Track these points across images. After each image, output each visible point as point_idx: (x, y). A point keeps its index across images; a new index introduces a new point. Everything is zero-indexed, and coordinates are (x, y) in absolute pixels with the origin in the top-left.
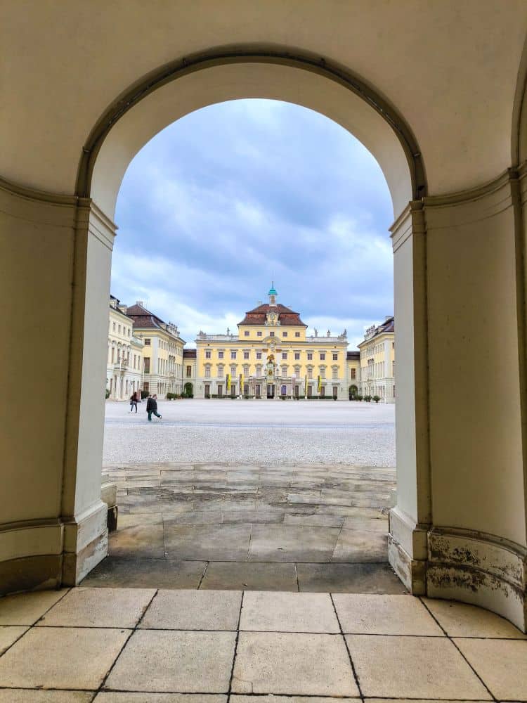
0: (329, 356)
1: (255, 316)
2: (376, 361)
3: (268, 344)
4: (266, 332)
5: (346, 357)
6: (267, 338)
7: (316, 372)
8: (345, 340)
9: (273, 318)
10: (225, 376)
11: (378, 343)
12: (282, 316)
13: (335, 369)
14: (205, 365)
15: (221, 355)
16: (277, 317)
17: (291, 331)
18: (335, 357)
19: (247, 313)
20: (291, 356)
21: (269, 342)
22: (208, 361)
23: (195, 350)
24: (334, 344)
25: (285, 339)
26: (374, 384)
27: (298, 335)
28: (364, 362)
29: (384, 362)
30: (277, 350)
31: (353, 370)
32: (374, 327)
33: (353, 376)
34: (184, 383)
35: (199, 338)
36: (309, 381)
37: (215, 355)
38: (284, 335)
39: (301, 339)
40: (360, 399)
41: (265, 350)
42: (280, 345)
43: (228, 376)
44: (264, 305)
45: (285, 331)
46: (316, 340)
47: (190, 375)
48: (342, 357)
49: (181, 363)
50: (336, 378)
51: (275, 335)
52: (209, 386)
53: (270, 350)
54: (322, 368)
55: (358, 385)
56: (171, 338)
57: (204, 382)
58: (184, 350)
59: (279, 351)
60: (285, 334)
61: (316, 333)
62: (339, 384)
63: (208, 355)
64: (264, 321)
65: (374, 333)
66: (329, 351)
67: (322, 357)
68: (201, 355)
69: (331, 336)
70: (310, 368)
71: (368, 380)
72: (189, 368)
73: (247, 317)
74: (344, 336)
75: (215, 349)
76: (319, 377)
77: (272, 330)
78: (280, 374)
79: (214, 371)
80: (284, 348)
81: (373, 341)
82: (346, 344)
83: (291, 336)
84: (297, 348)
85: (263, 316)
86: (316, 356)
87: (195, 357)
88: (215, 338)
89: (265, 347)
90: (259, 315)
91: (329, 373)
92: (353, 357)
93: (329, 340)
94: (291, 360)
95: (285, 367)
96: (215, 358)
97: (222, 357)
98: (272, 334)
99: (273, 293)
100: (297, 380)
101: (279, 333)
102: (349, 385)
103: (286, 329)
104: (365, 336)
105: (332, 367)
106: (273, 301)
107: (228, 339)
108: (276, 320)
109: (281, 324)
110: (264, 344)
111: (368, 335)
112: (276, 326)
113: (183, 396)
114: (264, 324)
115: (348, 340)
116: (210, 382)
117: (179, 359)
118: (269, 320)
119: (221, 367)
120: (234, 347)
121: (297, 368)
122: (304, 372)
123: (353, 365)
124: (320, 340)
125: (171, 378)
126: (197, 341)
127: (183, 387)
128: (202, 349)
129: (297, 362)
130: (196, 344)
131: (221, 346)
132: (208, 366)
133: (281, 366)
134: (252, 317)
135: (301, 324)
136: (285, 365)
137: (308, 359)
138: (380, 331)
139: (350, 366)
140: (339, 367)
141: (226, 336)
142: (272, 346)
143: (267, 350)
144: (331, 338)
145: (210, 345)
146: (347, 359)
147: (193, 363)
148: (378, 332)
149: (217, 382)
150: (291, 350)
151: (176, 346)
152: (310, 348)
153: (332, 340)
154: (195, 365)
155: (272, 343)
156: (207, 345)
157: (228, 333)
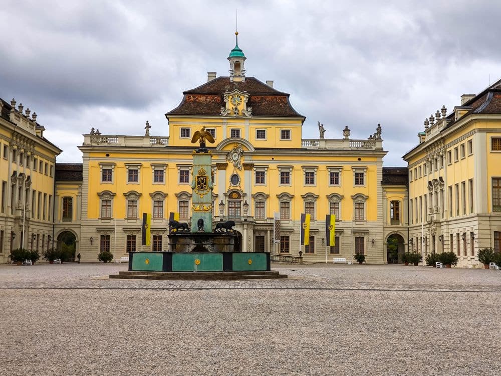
0: (347, 177)
1: (202, 99)
2: (449, 182)
3: (228, 154)
4: (223, 131)
5: (381, 179)
6: (226, 143)
7: (322, 208)
8: (378, 146)
9: (237, 102)
10: (141, 217)
11: (456, 142)
12: (253, 98)
13: (360, 201)
14: (100, 195)
15: (133, 175)
16: (244, 99)
17: (273, 129)
18: (359, 179)
19: (184, 93)
20: (273, 176)
21: (230, 148)
22: (107, 186)
23: (81, 166)
24: (358, 154)
25: (261, 144)
26: (444, 230)
27: (285, 135)
28: (418, 187)
29: (471, 181)
30: (244, 165)
31: (395, 204)
32: (444, 110)
33: (396, 218)
34: (58, 230)
35: (88, 141)
37: (120, 175)
38: (259, 136)
39: (293, 143)
40: (414, 260)
41: (222, 166)
42: (252, 154)
43: (145, 215)
44: (221, 79)
45: (261, 127)
46: (322, 145)
47: (70, 215)
48: (373, 178)
49: (50, 191)
50: (363, 221)
51: (242, 135)
52: (108, 237)
53: (231, 165)
54: (335, 201)
55: (404, 234)
57: (99, 230)
58: (57, 166)
59: (249, 167)
60: (261, 134)
61: (322, 132)
62: (366, 232)
63: (107, 176)
64: (220, 108)
65: (444, 124)
66: (347, 167)
67: (334, 179)
68: (92, 175)
69: (350, 138)
70: (310, 201)
71: (430, 223)
72: (68, 201)
73: (184, 101)
74: (377, 137)
75: (120, 164)
76: (328, 217)
77: (235, 127)
78: (252, 212)
79: (119, 206)
80: (258, 161)
81: (443, 140)
82: (381, 153)
83: (273, 140)
84: (285, 161)
85: (217, 98)
86: (322, 177)
87: (81, 179)
88: (120, 142)
89: (222, 160)
90: (209, 98)
91: (347, 209)
92: (396, 178)
93: (346, 145)
94: (273, 185)
95: (261, 199)
96: (120, 183)
97: (136, 180)
98: (235, 133)
99: (237, 57)
100: (284, 225)
101: (248, 132)
102: (388, 232)
103: (262, 124)
104: (420, 135)
105: (354, 198)
106: (237, 70)
107: (146, 143)
108: (242, 107)
109: (254, 114)
110: (219, 154)
111: (428, 131)
112: (242, 118)
113: (51, 257)
114: (218, 114)
116: (112, 230)
117: (42, 182)
118: (229, 106)
119: (133, 198)
120: (160, 159)
121: (285, 200)
122: (297, 208)
123: (396, 194)
124: (329, 146)
125: (17, 219)
126: (84, 148)
127: (55, 239)
128: (95, 163)
129: (285, 188)
130: (82, 154)
131: (133, 158)
132: (106, 198)
133: (254, 197)
134: (195, 102)
135: (292, 115)
136: (260, 194)
137: (307, 182)
138: (459, 117)
139: (388, 195)
140: (367, 198)
141: (143, 137)
142: (235, 157)
143: (226, 165)
144: (351, 141)
145: (111, 155)
146: (382, 183)
147: (76, 192)
148: (456, 120)
149: (125, 230)
150: (273, 166)
151: (32, 154)
152: (310, 161)
153: (353, 146)
154: (80, 195)
155: (235, 151)
156: (104, 155)
157: (147, 131)
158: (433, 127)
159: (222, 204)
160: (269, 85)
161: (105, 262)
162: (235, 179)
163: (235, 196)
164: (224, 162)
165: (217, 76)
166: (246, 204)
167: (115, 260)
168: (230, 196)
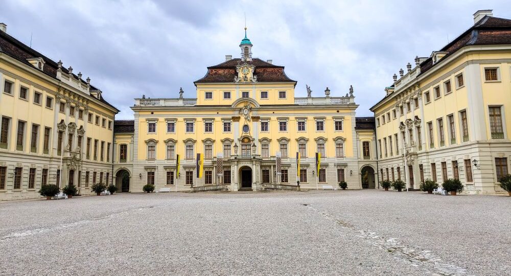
0: (329, 125)
1: (221, 72)
2: (428, 118)
3: (240, 110)
4: (236, 94)
5: (355, 126)
6: (239, 101)
7: (312, 149)
8: (351, 101)
9: (245, 73)
11: (435, 82)
12: (258, 70)
13: (340, 143)
14: (147, 142)
15: (171, 127)
16: (251, 70)
17: (273, 91)
18: (338, 126)
19: (208, 68)
20: (274, 125)
21: (242, 106)
22: (152, 136)
23: (133, 122)
24: (337, 108)
25: (264, 102)
26: (422, 160)
27: (282, 95)
30: (252, 117)
31: (366, 145)
32: (417, 60)
33: (366, 154)
34: (116, 169)
35: (138, 103)
36: (301, 161)
37: (162, 127)
38: (262, 97)
39: (288, 100)
41: (236, 119)
42: (258, 109)
43: (178, 156)
44: (235, 59)
45: (264, 90)
46: (310, 101)
47: (125, 158)
48: (349, 124)
49: (109, 140)
50: (342, 157)
51: (251, 96)
52: (153, 173)
53: (243, 118)
54: (321, 142)
55: (374, 166)
56: (59, 88)
57: (146, 168)
58: (115, 122)
59: (256, 119)
60: (264, 95)
61: (310, 92)
62: (345, 165)
63: (152, 128)
64: (234, 77)
65: (418, 71)
66: (329, 117)
67: (320, 126)
68: (141, 128)
69: (330, 96)
70: (302, 143)
72: (124, 148)
73: (209, 74)
74: (350, 94)
75: (162, 119)
76: (317, 154)
77: (246, 90)
78: (259, 151)
79: (161, 150)
80: (262, 114)
81: (419, 84)
82: (354, 106)
83: (273, 98)
84: (283, 114)
85: (232, 71)
86: (311, 125)
87: (133, 131)
88: (162, 103)
89: (236, 114)
90: (226, 71)
91: (330, 150)
92: (366, 124)
93: (328, 101)
94: (274, 132)
95: (265, 142)
96: (162, 133)
97: (173, 131)
98: (245, 94)
99: (246, 45)
100: (284, 161)
101: (255, 93)
102: (361, 165)
103: (265, 87)
105: (335, 140)
106: (246, 52)
107: (181, 103)
108: (250, 75)
109: (258, 80)
110: (234, 110)
111: (397, 83)
112: (251, 83)
114: (233, 81)
115: (355, 101)
116: (154, 168)
117: (99, 133)
118: (241, 75)
119: (170, 144)
120: (190, 115)
121: (284, 143)
122: (293, 148)
123: (366, 136)
124: (315, 102)
125: (65, 160)
126: (135, 109)
127: (114, 176)
128: (143, 119)
129: (283, 134)
130: (134, 113)
131: (171, 115)
132: (151, 144)
133: (260, 141)
134: (216, 73)
135: (287, 80)
136: (265, 139)
137: (300, 129)
138: (438, 59)
139: (361, 137)
140: (344, 140)
141: (178, 99)
142: (246, 112)
143: (239, 118)
144: (331, 98)
145: (155, 113)
146: (356, 128)
147: (130, 140)
148: (434, 63)
149: (166, 168)
150: (274, 118)
151: (86, 109)
152: (301, 113)
153: (333, 102)
154: (133, 142)
155: (246, 107)
156: (150, 113)
157: (181, 95)
158: (403, 77)
159: (236, 146)
160: (269, 62)
161: (148, 192)
162: (246, 128)
163: (246, 141)
164: (237, 116)
165: (233, 58)
166: (254, 146)
167: (156, 190)
168: (243, 141)
